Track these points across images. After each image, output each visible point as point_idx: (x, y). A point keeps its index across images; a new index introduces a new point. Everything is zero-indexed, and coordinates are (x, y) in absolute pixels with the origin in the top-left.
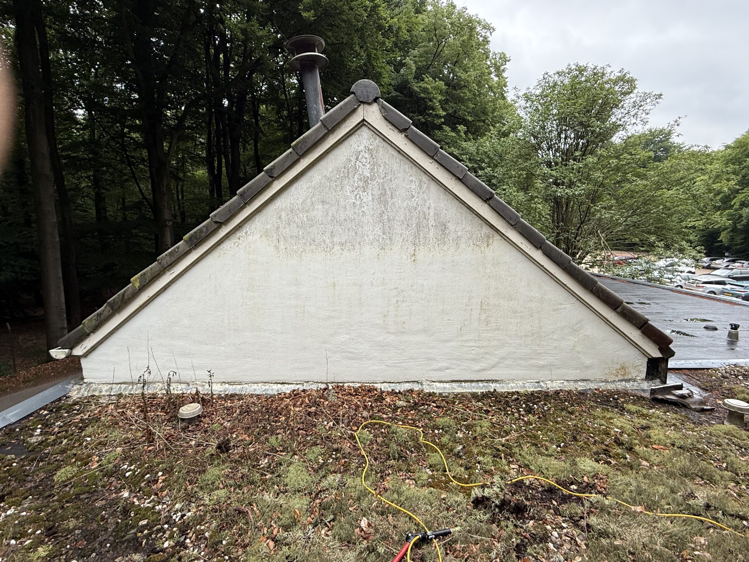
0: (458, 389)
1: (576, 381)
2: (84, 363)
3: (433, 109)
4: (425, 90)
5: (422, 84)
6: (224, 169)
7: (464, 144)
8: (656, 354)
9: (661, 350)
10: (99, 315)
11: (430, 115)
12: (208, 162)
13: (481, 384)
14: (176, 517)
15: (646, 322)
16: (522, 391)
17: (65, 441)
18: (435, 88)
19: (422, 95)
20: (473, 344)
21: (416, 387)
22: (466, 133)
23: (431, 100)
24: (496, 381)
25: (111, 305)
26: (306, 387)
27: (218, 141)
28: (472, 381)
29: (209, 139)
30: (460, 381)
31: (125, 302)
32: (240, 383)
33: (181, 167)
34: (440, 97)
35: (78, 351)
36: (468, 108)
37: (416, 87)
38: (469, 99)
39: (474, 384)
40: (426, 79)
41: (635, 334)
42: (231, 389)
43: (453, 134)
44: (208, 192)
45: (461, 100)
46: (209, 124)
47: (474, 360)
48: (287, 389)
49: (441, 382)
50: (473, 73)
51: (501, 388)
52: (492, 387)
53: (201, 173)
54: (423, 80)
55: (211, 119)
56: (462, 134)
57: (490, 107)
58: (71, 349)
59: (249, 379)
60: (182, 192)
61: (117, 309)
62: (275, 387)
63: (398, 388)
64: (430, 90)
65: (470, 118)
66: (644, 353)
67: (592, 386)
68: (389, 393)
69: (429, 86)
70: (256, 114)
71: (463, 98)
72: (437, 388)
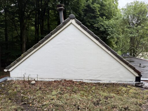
0: (91, 82)
1: (119, 81)
2: (11, 73)
3: (96, 12)
4: (94, 7)
5: (94, 6)
6: (39, 27)
7: (105, 22)
8: (137, 76)
9: (139, 75)
10: (14, 62)
11: (95, 14)
12: (35, 26)
13: (96, 81)
14: (32, 98)
15: (135, 68)
16: (106, 83)
17: (9, 87)
18: (97, 7)
19: (93, 8)
20: (94, 72)
21: (82, 81)
22: (105, 19)
23: (96, 10)
24: (100, 80)
25: (17, 60)
26: (57, 80)
27: (38, 20)
28: (94, 80)
29: (36, 19)
30: (92, 80)
31: (20, 60)
32: (43, 79)
33: (28, 27)
34: (98, 9)
35: (9, 70)
36: (106, 12)
37: (92, 6)
38: (107, 9)
39: (95, 81)
40: (95, 4)
41: (132, 71)
42: (41, 80)
43: (102, 19)
44: (35, 33)
45: (104, 10)
46: (36, 16)
47: (95, 75)
48: (53, 80)
49: (87, 80)
50: (108, 2)
51: (101, 82)
52: (99, 82)
53: (33, 28)
54: (94, 4)
55: (36, 14)
56: (104, 19)
57: (113, 12)
58: (8, 69)
59: (45, 78)
60: (28, 33)
61: (18, 61)
62: (51, 79)
63: (77, 81)
64: (96, 7)
65: (107, 15)
66: (135, 75)
67: (122, 82)
68: (75, 82)
69: (95, 6)
70: (48, 13)
71: (105, 9)
72: (86, 81)
